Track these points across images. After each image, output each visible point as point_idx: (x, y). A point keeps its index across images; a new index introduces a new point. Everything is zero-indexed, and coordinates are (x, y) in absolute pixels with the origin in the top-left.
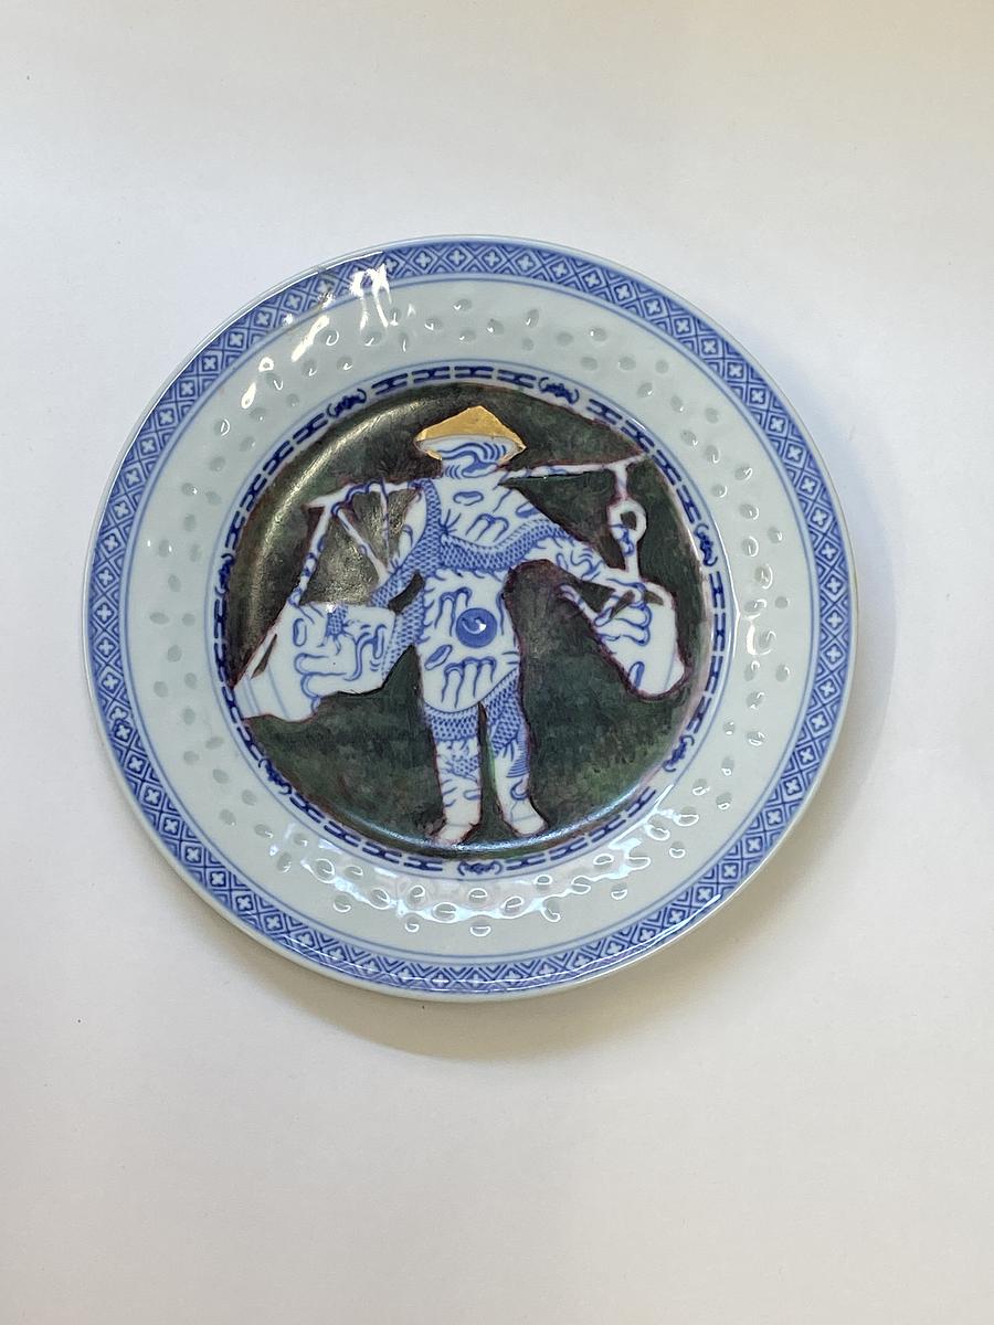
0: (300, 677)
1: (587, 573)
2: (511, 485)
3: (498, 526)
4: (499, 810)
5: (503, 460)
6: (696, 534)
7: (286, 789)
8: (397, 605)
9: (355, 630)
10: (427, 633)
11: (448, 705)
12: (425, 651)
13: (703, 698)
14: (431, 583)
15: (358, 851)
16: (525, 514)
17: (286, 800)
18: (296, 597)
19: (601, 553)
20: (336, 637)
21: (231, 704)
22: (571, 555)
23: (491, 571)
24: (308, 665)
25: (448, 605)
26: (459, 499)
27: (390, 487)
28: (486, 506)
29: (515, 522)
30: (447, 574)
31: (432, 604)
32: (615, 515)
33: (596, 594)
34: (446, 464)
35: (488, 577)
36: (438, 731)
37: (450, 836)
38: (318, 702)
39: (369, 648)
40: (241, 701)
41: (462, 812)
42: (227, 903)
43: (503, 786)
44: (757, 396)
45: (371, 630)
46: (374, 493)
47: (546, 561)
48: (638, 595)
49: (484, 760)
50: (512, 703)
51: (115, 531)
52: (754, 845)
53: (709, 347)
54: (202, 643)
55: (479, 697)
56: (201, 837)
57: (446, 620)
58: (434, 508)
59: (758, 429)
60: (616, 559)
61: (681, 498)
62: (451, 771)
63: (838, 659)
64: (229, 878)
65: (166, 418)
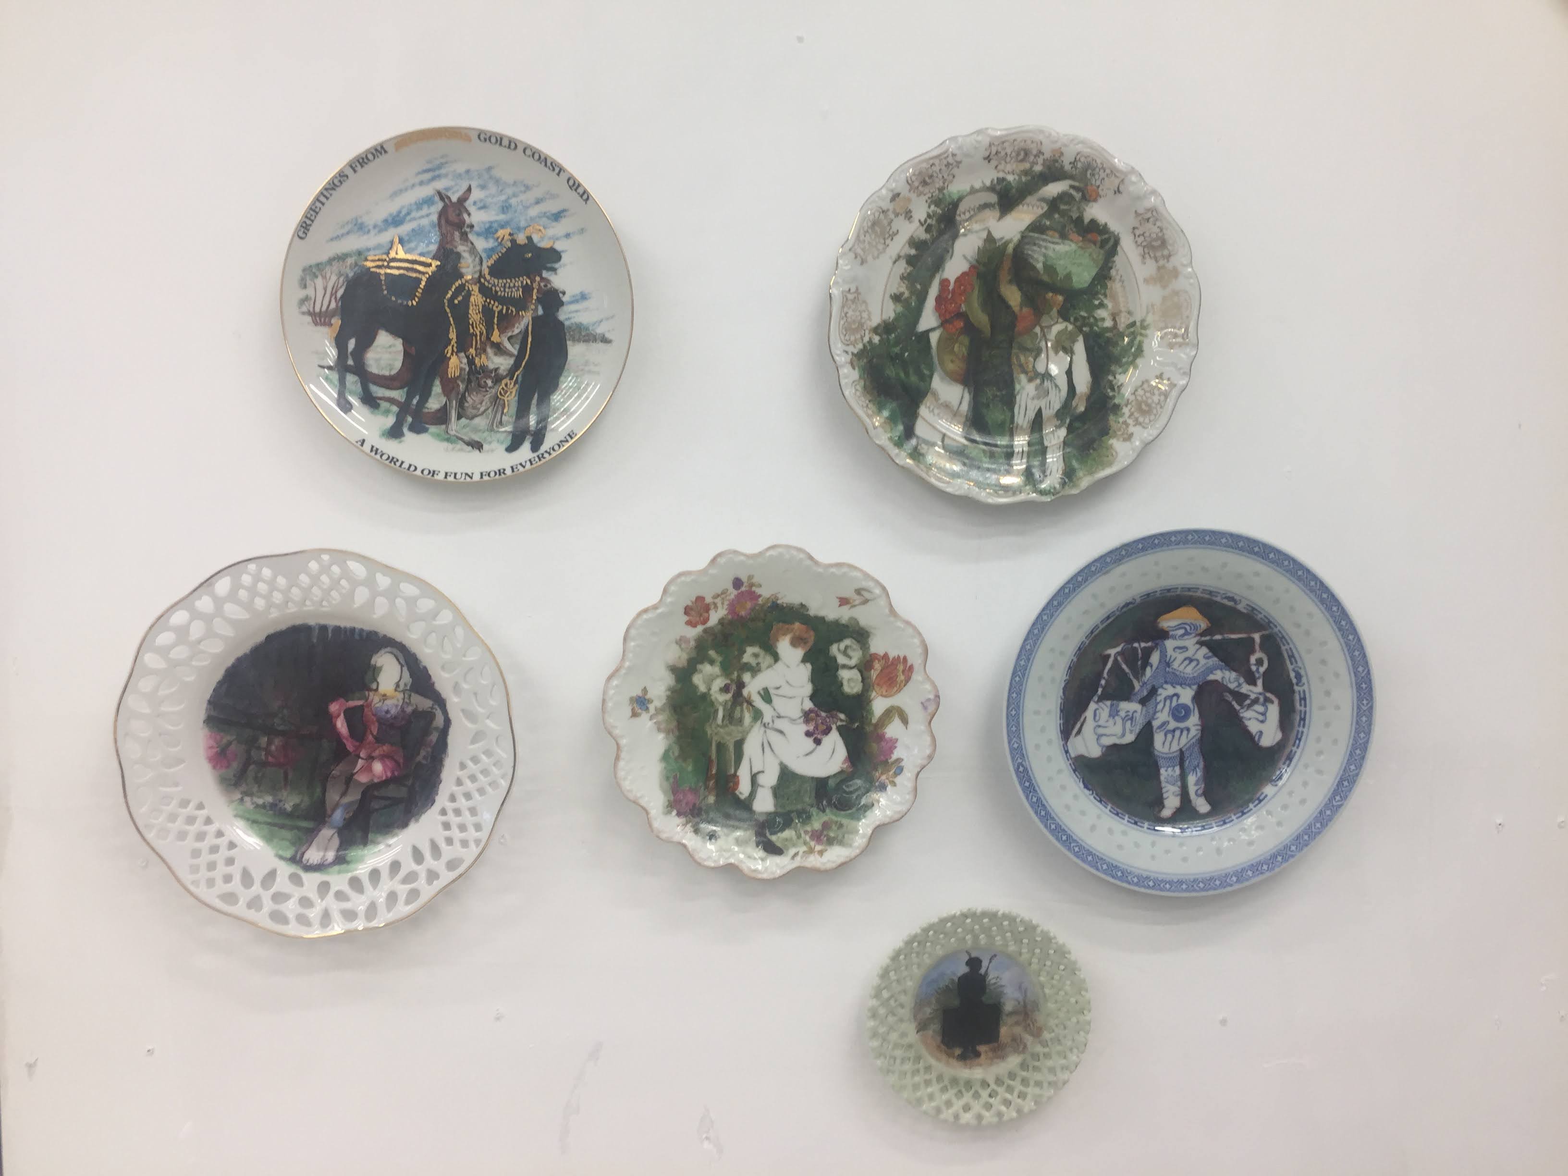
0: (1096, 737)
1: (1237, 687)
2: (1201, 644)
3: (1194, 664)
4: (1190, 801)
5: (1199, 631)
6: (1294, 670)
7: (1091, 792)
8: (1143, 702)
9: (1122, 714)
10: (1158, 715)
11: (1166, 750)
12: (1156, 724)
13: (1291, 751)
14: (1160, 691)
15: (1125, 822)
16: (1208, 658)
17: (1092, 797)
18: (1096, 698)
19: (1244, 678)
20: (1114, 718)
21: (1067, 752)
22: (1229, 678)
23: (1190, 686)
24: (1101, 731)
25: (1168, 702)
26: (1176, 650)
27: (1143, 645)
28: (1189, 654)
29: (1203, 661)
30: (1168, 687)
31: (1160, 701)
32: (1253, 659)
33: (1241, 698)
34: (1171, 633)
35: (1188, 688)
36: (1161, 762)
37: (1166, 813)
38: (1104, 749)
39: (1129, 722)
40: (1070, 751)
41: (1172, 802)
42: (1069, 849)
43: (1192, 789)
44: (1335, 609)
45: (1130, 714)
46: (1135, 648)
47: (1216, 681)
48: (1262, 699)
49: (1183, 777)
50: (1196, 749)
51: (1019, 673)
52: (1318, 825)
53: (1313, 583)
54: (1053, 723)
55: (1181, 746)
56: (1056, 818)
57: (1167, 709)
58: (1163, 654)
59: (1333, 624)
60: (1252, 681)
61: (1288, 653)
62: (1167, 782)
63: (1364, 738)
64: (1069, 837)
65: (1045, 617)
